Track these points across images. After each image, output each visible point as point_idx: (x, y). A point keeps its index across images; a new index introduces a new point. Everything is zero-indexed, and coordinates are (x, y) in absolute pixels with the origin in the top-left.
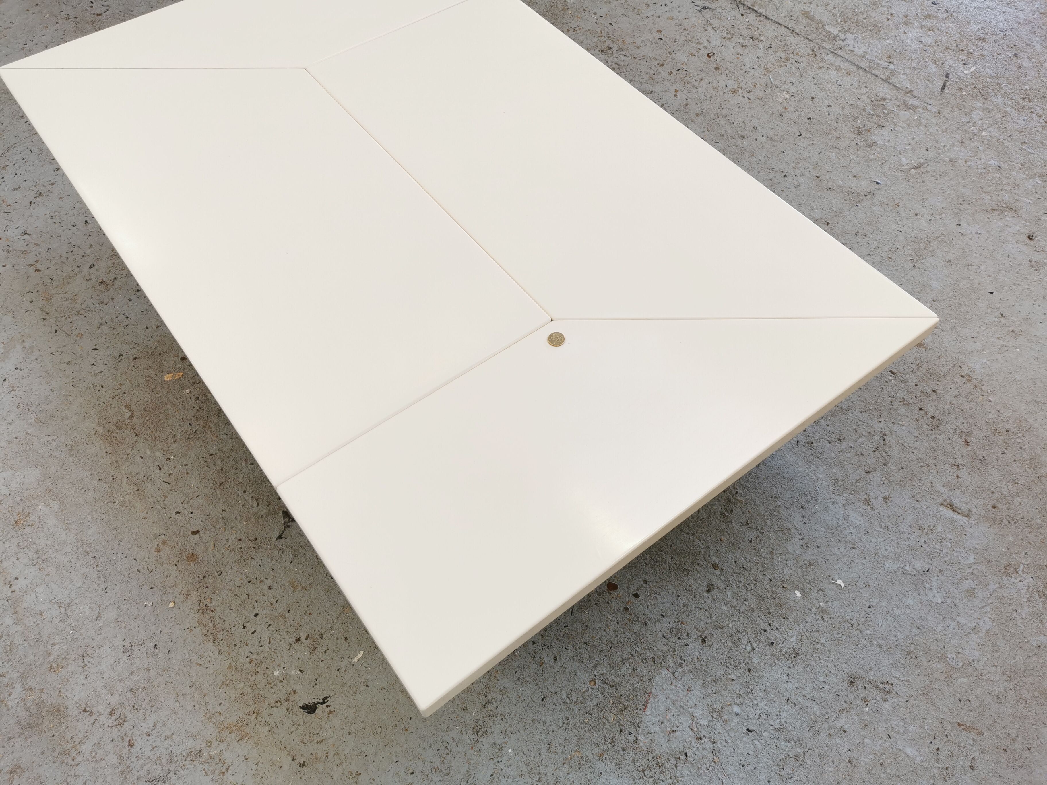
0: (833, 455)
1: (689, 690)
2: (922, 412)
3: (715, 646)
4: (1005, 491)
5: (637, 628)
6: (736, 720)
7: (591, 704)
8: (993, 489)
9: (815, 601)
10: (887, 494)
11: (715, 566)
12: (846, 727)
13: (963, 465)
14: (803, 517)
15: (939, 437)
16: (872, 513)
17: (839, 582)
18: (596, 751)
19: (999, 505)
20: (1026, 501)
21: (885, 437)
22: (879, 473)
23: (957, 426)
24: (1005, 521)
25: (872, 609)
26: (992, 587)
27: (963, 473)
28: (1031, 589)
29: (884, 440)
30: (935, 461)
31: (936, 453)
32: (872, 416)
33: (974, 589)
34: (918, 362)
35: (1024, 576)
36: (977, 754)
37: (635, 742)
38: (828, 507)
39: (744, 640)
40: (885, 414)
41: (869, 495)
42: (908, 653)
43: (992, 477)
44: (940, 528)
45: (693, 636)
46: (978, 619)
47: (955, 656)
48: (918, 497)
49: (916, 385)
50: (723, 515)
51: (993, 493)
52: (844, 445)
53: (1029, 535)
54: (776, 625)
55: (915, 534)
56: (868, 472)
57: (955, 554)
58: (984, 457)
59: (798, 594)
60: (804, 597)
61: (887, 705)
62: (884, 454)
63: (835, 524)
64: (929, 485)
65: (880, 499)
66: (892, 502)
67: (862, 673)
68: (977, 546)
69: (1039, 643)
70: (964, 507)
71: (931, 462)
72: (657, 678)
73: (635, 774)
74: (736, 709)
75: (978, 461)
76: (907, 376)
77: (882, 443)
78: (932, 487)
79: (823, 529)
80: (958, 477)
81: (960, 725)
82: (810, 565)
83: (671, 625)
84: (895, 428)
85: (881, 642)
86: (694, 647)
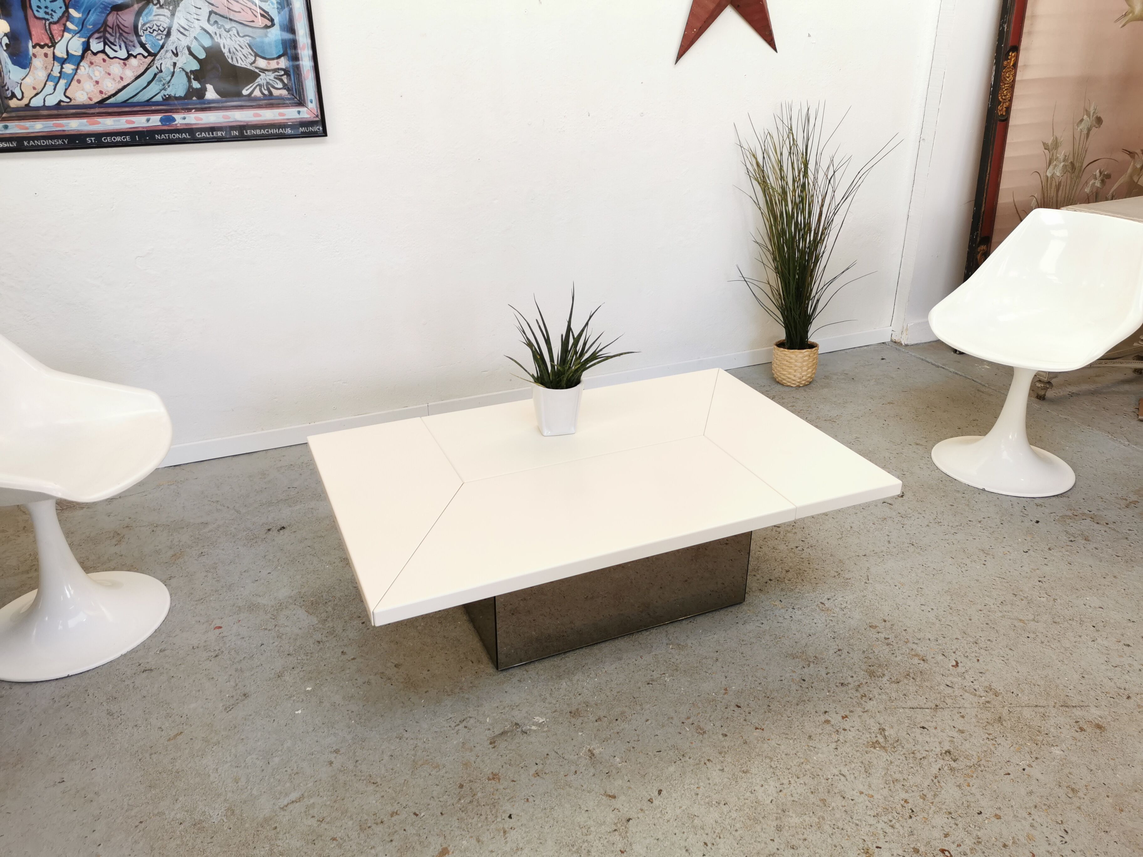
0: (383, 747)
1: (300, 629)
2: (379, 821)
3: (312, 646)
4: (279, 843)
5: (347, 618)
6: (272, 642)
7: (324, 594)
8: (287, 835)
9: (298, 695)
10: (333, 765)
11: (354, 659)
12: (228, 683)
13: (318, 826)
14: (353, 712)
15: (351, 822)
16: (327, 751)
17: (300, 712)
18: (303, 591)
19: (274, 832)
20: (262, 853)
21: (375, 785)
22: (351, 767)
23: (351, 840)
24: (260, 829)
25: (272, 721)
26: (230, 795)
27: (314, 822)
28: (209, 817)
29: (373, 783)
30: (335, 808)
31: (340, 812)
32: (397, 785)
33: (237, 783)
34: (426, 844)
35: (219, 819)
36: (163, 733)
37: (295, 604)
38: (349, 728)
39: (305, 658)
40: (394, 795)
41: (341, 754)
42: (235, 727)
43: (296, 840)
44: (288, 784)
45: (324, 639)
46: (220, 775)
47: (213, 749)
48: (318, 783)
49: (405, 830)
50: (383, 673)
51: (285, 833)
52: (386, 758)
53: (239, 839)
54: (302, 673)
55: (295, 768)
56: (357, 761)
57: (265, 784)
58: (315, 844)
59: (309, 689)
60: (306, 691)
61: (221, 705)
62: (363, 778)
63: (335, 726)
64: (321, 794)
65: (333, 759)
66: (326, 765)
67: (246, 702)
68: (260, 800)
69: (178, 801)
70: (291, 807)
71: (337, 805)
72: (316, 619)
73: (282, 601)
74: (276, 643)
75: (314, 838)
76: (416, 828)
77: (372, 781)
78: (318, 795)
79: (337, 719)
80: (313, 817)
81: (181, 733)
82: (320, 702)
83: (337, 632)
84: (378, 795)
85: (252, 717)
86: (318, 636)
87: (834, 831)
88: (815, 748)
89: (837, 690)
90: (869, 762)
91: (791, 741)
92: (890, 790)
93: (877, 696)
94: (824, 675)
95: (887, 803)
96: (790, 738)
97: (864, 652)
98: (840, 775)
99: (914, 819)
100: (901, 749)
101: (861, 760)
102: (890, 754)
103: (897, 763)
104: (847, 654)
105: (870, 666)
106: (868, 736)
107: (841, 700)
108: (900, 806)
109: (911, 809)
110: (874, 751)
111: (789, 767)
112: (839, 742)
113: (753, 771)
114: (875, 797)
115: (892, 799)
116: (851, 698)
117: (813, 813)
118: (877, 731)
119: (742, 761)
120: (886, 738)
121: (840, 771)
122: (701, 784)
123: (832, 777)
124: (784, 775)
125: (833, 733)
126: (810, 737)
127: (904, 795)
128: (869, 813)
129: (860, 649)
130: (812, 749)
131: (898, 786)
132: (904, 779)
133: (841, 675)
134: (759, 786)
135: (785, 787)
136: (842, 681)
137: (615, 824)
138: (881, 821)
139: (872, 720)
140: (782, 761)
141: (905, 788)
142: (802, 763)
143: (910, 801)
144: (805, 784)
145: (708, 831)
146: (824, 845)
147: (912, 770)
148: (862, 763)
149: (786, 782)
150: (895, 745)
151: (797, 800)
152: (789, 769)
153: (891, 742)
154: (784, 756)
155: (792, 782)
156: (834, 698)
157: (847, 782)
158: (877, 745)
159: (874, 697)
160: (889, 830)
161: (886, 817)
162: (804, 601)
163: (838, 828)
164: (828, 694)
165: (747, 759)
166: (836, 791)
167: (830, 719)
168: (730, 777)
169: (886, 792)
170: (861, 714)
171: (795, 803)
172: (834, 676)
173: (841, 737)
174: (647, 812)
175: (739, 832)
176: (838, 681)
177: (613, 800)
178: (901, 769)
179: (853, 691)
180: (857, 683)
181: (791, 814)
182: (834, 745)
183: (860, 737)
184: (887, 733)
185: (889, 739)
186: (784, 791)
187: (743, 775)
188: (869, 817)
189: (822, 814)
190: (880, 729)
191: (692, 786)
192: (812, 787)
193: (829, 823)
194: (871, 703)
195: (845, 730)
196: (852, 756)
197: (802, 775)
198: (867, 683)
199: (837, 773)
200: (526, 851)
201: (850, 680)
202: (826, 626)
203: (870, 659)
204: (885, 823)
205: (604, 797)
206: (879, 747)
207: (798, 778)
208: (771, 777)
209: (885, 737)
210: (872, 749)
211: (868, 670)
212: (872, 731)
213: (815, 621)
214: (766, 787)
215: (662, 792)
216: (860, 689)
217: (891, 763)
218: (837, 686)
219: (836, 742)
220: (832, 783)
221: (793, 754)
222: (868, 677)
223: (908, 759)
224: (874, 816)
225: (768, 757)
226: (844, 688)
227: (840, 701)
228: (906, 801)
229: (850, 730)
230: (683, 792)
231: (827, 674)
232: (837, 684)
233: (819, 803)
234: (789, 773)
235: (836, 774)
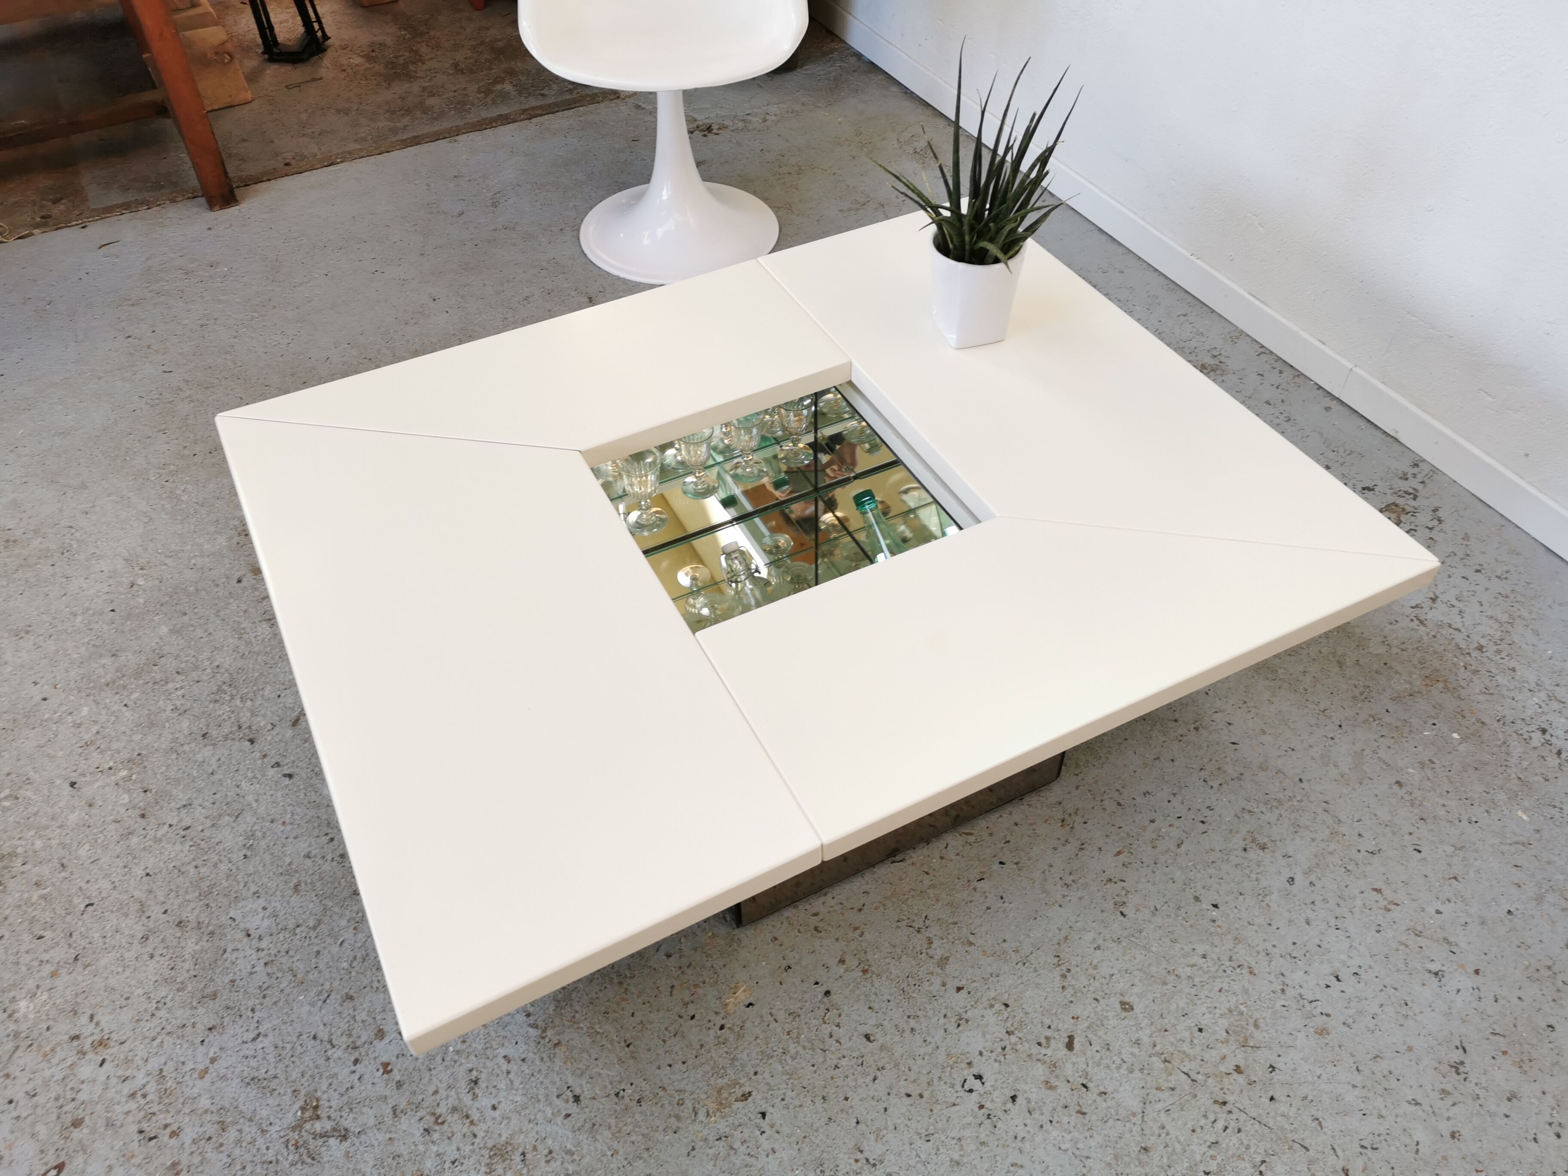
87: (155, 1001)
88: (325, 1001)
89: (461, 1071)
90: (275, 1090)
91: (345, 965)
92: (206, 1111)
93: (435, 1148)
94: (502, 1052)
95: (181, 1100)
96: (354, 964)
97: (570, 1153)
98: (256, 1032)
99: (137, 1137)
100: (291, 1157)
101: (282, 1077)
102: (282, 1134)
103: (260, 1142)
104: (564, 1113)
105: (523, 1154)
106: (333, 1103)
107: (434, 1072)
108: (169, 1121)
109: (155, 1137)
110: (296, 1106)
111: (291, 953)
112: (329, 1046)
113: (295, 900)
114: (198, 1083)
115: (187, 1111)
116: (436, 1092)
117: (195, 976)
118: (345, 1123)
119: (318, 884)
120: (322, 1136)
121: (266, 1036)
122: (289, 828)
123: (256, 1019)
124: (277, 943)
125: (351, 1040)
126: (351, 998)
127: (188, 1135)
128: (170, 1064)
129: (578, 1144)
130: (323, 997)
131: (211, 1130)
132: (221, 1145)
133: (502, 1086)
134: (264, 904)
135: (253, 942)
136: (482, 1084)
137: (250, 727)
138: (148, 1079)
139: (372, 1122)
140: (305, 944)
141: (203, 1142)
142: (295, 976)
143: (173, 1141)
144: (251, 973)
145: (207, 833)
146: (134, 982)
147: (238, 1167)
148: (275, 1077)
149: (264, 944)
150: (302, 1150)
151: (225, 956)
152: (287, 952)
153: (312, 1145)
154: (316, 948)
155: (262, 954)
156: (439, 1059)
157: (240, 1041)
158: (308, 1114)
159: (433, 1142)
160: (127, 1088)
161: (153, 1090)
162: (754, 1055)
163: (157, 1008)
164: (451, 1049)
165: (321, 892)
166: (226, 1020)
167: (386, 1040)
168: (293, 867)
169: (204, 1103)
170: (391, 1103)
171: (221, 952)
172: (499, 1072)
173: (339, 1053)
174: (259, 762)
175: (192, 870)
176: (483, 1076)
177: (289, 723)
178: (244, 1144)
179: (452, 1101)
180: (475, 1116)
181: (203, 943)
182: (323, 1034)
183: (334, 1087)
184: (332, 1141)
185: (320, 1142)
186: (246, 940)
187: (292, 884)
188: (163, 1061)
189: (190, 988)
190: (346, 1130)
191: (289, 816)
192: (242, 983)
193: (170, 997)
194: (418, 1132)
195: (356, 1062)
196: (293, 1062)
197: (270, 971)
198: (475, 1136)
199: (262, 1029)
200: (236, 642)
201: (485, 1102)
202: (663, 1088)
203: (548, 1162)
204: (144, 1086)
205: (296, 713)
206: (302, 1118)
207: (266, 964)
208: (277, 925)
209: (324, 1135)
210: (301, 1103)
211: (509, 1148)
212: (343, 1113)
213: (678, 1066)
214: (261, 915)
215: (287, 779)
216: (456, 1116)
217: (263, 1131)
218: (471, 1071)
219: (330, 1041)
220: (244, 1017)
221: (316, 963)
222: (490, 1143)
223: (265, 1166)
224: (161, 1070)
225: (319, 924)
226: (463, 1084)
227: (430, 1070)
228: (174, 1134)
229: (354, 1072)
230: (282, 804)
231: (505, 1057)
232: (474, 1073)
233: (210, 990)
234: (279, 952)
235: (260, 1027)
